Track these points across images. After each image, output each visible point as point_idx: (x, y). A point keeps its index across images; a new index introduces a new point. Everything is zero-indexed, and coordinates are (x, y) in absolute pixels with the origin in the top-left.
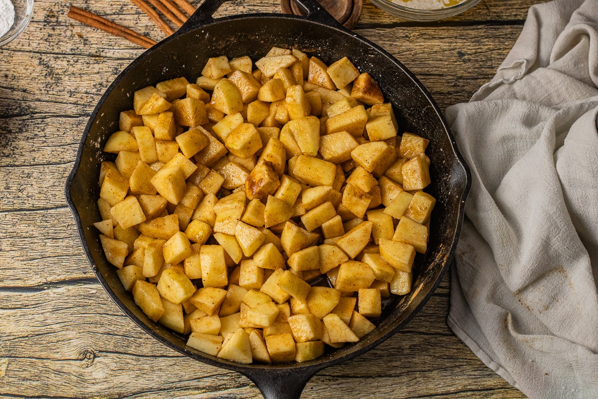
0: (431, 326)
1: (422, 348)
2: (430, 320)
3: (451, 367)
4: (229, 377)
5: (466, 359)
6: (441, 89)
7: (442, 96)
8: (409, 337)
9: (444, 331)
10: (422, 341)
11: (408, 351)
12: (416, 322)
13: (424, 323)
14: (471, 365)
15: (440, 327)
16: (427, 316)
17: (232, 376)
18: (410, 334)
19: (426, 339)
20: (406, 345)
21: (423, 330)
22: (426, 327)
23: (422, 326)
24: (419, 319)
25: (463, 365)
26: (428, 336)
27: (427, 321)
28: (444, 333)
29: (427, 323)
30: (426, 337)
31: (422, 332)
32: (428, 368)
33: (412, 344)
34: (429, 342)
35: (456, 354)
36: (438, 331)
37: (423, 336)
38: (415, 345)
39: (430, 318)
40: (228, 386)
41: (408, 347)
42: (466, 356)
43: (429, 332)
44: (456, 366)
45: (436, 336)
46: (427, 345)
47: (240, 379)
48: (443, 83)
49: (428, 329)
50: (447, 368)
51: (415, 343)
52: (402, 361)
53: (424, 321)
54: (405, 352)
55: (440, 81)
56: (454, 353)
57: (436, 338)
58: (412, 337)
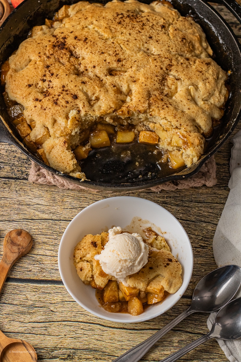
0: (195, 328)
1: (187, 343)
2: (195, 323)
3: (207, 359)
4: (45, 351)
5: (218, 354)
6: (219, 161)
7: (219, 166)
8: (178, 334)
9: (204, 332)
10: (188, 338)
11: (177, 344)
12: (185, 324)
13: (190, 325)
14: (221, 358)
15: (202, 329)
16: (193, 320)
17: (47, 350)
18: (179, 332)
19: (191, 337)
20: (176, 339)
21: (189, 330)
22: (192, 328)
23: (189, 327)
24: (187, 322)
25: (215, 358)
26: (192, 335)
27: (193, 324)
28: (204, 333)
29: (193, 325)
30: (191, 335)
31: (188, 332)
32: (190, 358)
33: (180, 339)
34: (192, 339)
35: (211, 350)
36: (200, 331)
37: (188, 334)
38: (182, 341)
39: (195, 322)
40: (44, 357)
41: (177, 341)
42: (219, 351)
43: (193, 332)
44: (211, 358)
45: (198, 335)
46: (191, 341)
47: (53, 353)
48: (221, 157)
49: (192, 329)
50: (204, 359)
51: (182, 339)
52: (171, 351)
53: (190, 323)
54: (174, 345)
55: (218, 155)
56: (210, 349)
57: (198, 336)
58: (181, 334)
